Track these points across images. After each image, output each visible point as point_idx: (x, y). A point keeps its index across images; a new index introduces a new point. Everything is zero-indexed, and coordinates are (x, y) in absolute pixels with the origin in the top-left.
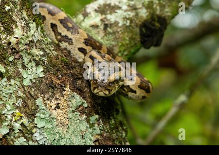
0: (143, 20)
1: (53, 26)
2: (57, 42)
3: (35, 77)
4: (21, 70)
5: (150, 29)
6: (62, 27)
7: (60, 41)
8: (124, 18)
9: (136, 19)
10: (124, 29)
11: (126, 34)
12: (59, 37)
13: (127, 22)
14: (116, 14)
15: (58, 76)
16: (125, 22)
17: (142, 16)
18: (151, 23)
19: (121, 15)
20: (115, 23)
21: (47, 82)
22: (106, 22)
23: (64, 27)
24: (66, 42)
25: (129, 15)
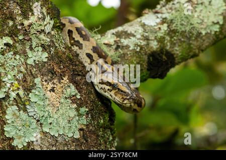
0: (152, 50)
1: (70, 32)
2: (70, 46)
3: (39, 60)
4: (28, 50)
5: (157, 59)
6: (77, 33)
7: (72, 45)
8: (135, 44)
9: (146, 48)
10: (133, 54)
11: (135, 58)
12: (72, 41)
13: (137, 48)
14: (130, 40)
15: (60, 66)
16: (136, 48)
17: (152, 47)
18: (159, 54)
19: (134, 42)
20: (126, 46)
21: (49, 67)
22: (119, 44)
23: (79, 34)
24: (77, 46)
25: (141, 43)
